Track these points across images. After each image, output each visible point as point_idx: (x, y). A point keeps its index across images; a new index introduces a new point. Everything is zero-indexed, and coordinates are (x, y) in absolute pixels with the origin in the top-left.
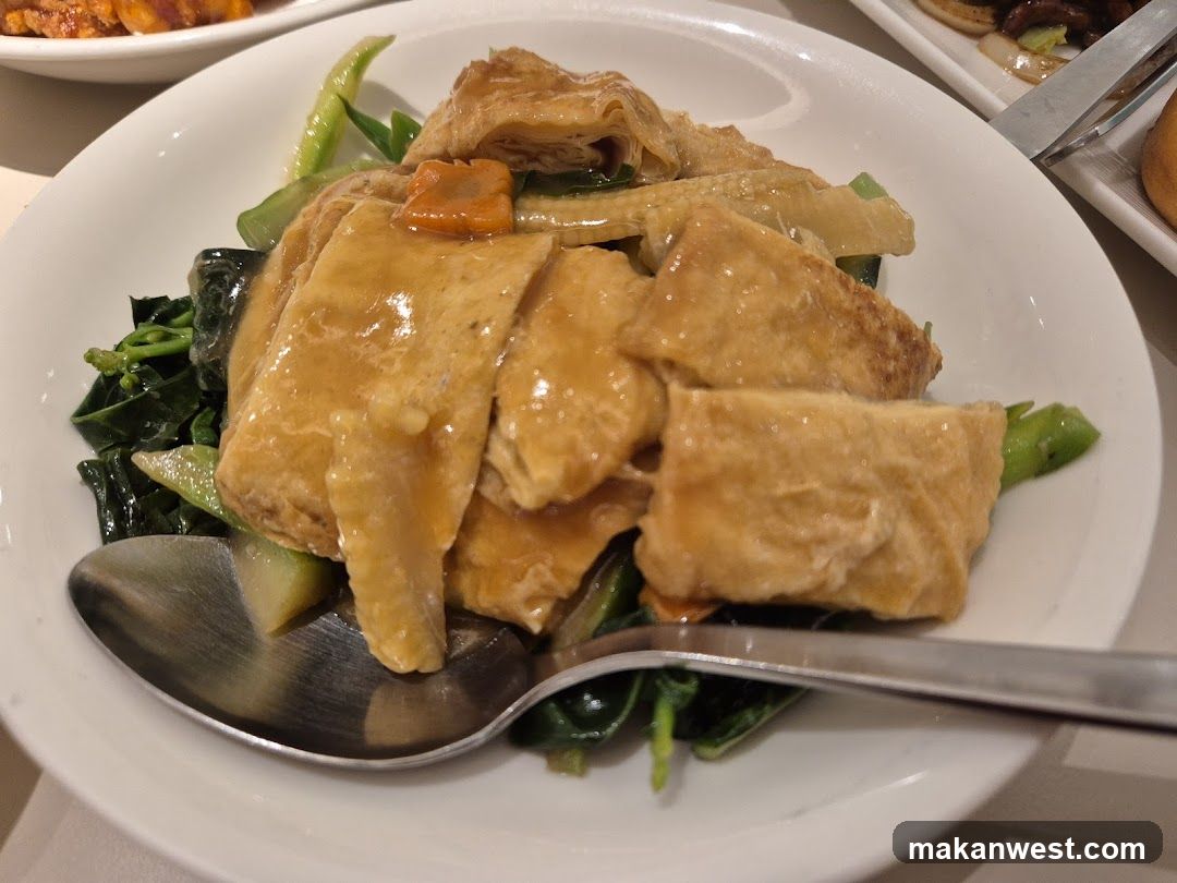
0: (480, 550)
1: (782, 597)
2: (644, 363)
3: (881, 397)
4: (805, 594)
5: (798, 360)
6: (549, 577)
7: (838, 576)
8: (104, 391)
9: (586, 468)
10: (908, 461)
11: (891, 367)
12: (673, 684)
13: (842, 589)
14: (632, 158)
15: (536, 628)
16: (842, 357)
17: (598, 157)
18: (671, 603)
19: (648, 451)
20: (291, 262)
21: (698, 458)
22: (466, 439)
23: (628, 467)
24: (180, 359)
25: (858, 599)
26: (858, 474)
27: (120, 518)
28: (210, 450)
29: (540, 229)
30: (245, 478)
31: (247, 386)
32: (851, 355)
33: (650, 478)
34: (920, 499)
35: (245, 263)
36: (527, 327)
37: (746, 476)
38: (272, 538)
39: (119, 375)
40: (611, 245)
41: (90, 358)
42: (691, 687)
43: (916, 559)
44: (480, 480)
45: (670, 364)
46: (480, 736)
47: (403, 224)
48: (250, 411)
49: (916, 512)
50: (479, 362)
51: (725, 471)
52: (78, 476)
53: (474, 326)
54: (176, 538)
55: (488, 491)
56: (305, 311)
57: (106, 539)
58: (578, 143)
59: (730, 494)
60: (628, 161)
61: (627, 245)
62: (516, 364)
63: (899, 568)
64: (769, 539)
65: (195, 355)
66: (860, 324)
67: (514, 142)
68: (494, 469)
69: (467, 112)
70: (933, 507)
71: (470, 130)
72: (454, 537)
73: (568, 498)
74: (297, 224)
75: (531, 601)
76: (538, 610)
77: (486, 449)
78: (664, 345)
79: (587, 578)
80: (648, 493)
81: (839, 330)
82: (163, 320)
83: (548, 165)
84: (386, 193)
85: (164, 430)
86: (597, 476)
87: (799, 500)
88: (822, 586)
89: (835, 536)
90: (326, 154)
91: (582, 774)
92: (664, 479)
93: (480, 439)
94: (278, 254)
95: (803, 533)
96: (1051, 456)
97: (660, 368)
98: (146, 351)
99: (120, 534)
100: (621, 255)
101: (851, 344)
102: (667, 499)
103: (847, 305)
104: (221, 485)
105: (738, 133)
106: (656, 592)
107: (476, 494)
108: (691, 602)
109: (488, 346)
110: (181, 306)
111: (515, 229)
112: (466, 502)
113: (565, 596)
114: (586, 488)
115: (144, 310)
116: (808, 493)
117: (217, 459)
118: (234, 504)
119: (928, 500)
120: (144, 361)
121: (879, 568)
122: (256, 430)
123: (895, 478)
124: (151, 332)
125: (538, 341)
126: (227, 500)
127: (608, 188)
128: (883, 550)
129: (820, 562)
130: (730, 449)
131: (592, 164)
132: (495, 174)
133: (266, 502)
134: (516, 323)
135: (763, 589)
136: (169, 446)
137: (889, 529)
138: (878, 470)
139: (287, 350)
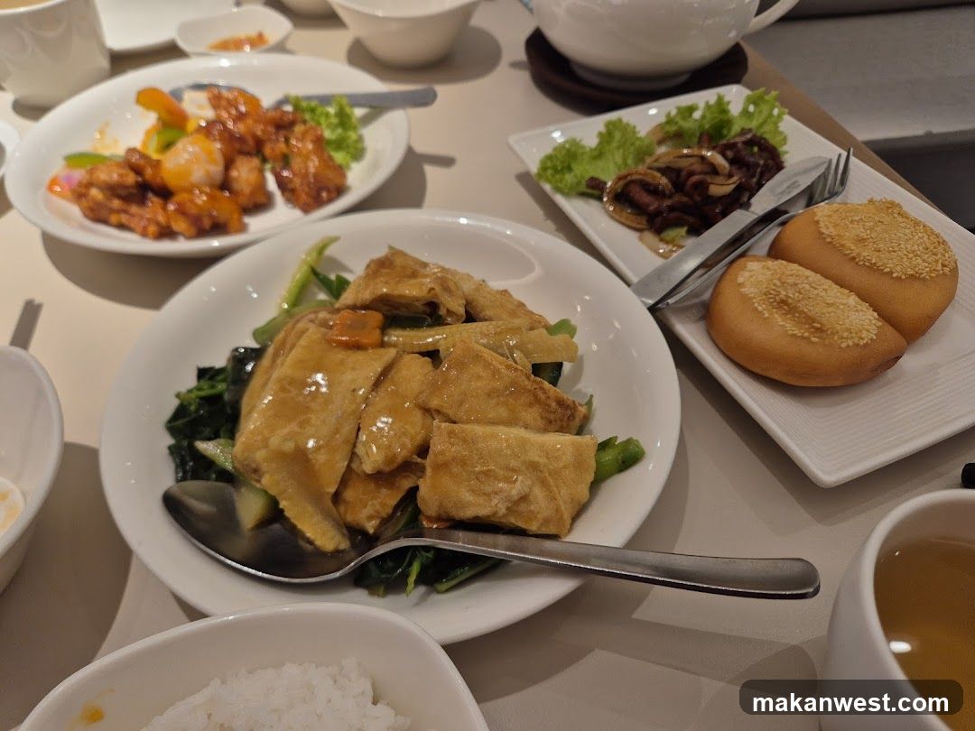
0: (349, 494)
1: (477, 518)
2: (427, 411)
3: (545, 431)
4: (488, 517)
5: (503, 412)
6: (378, 507)
7: (502, 510)
8: (180, 412)
9: (395, 456)
10: (542, 460)
11: (552, 417)
12: (423, 553)
13: (504, 516)
14: (442, 312)
15: (371, 531)
16: (525, 411)
17: (428, 310)
18: (430, 519)
19: (423, 450)
20: (276, 355)
21: (442, 453)
22: (345, 442)
23: (416, 457)
24: (219, 397)
25: (514, 521)
26: (513, 463)
27: (185, 472)
28: (230, 441)
29: (395, 345)
30: (246, 454)
31: (250, 412)
32: (531, 410)
33: (423, 461)
34: (545, 477)
35: (255, 354)
36: (377, 392)
37: (463, 462)
38: (254, 483)
39: (190, 404)
40: (423, 354)
41: (178, 396)
42: (430, 555)
43: (541, 504)
44: (351, 461)
45: (438, 412)
46: (337, 574)
47: (329, 342)
48: (251, 424)
49: (544, 483)
50: (354, 406)
51: (454, 459)
52: (167, 451)
53: (354, 390)
54: (210, 483)
55: (354, 466)
56: (280, 380)
57: (178, 481)
58: (417, 303)
59: (455, 470)
60: (441, 313)
61: (433, 355)
62: (371, 408)
63: (532, 508)
64: (473, 491)
65: (226, 397)
66: (535, 396)
67: (388, 301)
68: (358, 456)
69: (367, 286)
70: (551, 482)
71: (367, 296)
72: (336, 487)
73: (387, 469)
74: (281, 335)
75: (370, 518)
76: (373, 522)
77: (354, 446)
78: (434, 403)
79: (396, 508)
80: (422, 469)
81: (524, 399)
82: (211, 378)
83: (403, 312)
84: (324, 324)
85: (207, 431)
86: (400, 460)
87: (487, 474)
88: (496, 513)
89: (501, 491)
90: (299, 297)
91: (383, 597)
92: (428, 462)
93: (353, 442)
94: (270, 350)
95: (488, 489)
96: (623, 462)
97: (434, 413)
98: (202, 393)
99: (184, 479)
100: (427, 359)
101: (531, 405)
102: (429, 471)
103: (529, 387)
104: (234, 458)
105: (509, 294)
106: (424, 515)
107: (349, 467)
108: (439, 519)
109: (359, 400)
110: (221, 371)
111: (383, 345)
112: (343, 470)
113: (385, 516)
114: (396, 465)
115: (203, 373)
116: (489, 470)
117: (233, 446)
118: (239, 466)
119: (549, 478)
120: (202, 398)
121: (523, 507)
122: (252, 432)
123: (534, 466)
124: (205, 384)
125: (381, 399)
126: (237, 464)
127: (430, 326)
128: (524, 498)
129: (495, 501)
130: (457, 450)
131: (425, 313)
132: (376, 318)
133: (254, 466)
134: (373, 390)
135: (469, 513)
136: (209, 439)
137: (527, 490)
138: (524, 462)
139: (270, 398)
